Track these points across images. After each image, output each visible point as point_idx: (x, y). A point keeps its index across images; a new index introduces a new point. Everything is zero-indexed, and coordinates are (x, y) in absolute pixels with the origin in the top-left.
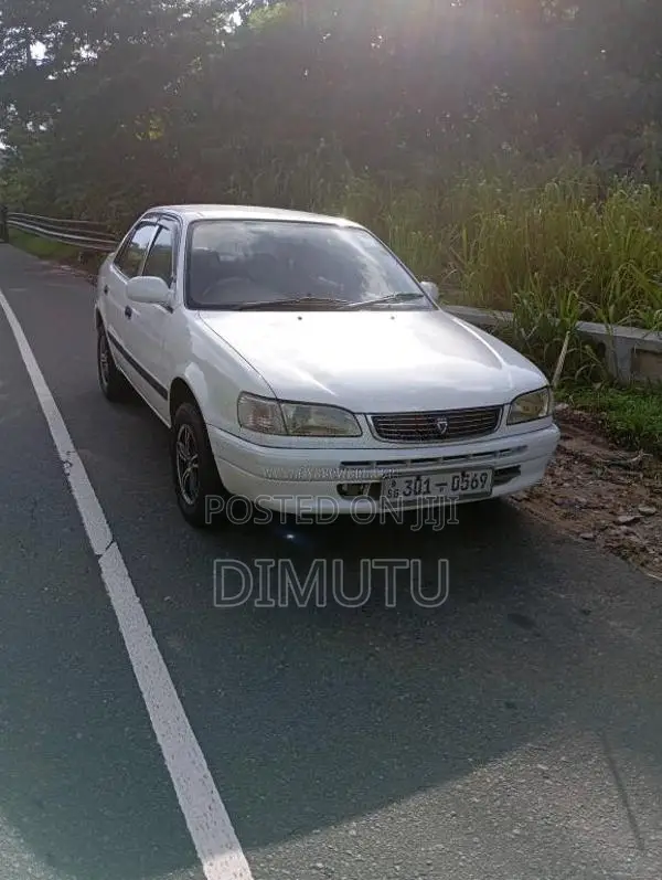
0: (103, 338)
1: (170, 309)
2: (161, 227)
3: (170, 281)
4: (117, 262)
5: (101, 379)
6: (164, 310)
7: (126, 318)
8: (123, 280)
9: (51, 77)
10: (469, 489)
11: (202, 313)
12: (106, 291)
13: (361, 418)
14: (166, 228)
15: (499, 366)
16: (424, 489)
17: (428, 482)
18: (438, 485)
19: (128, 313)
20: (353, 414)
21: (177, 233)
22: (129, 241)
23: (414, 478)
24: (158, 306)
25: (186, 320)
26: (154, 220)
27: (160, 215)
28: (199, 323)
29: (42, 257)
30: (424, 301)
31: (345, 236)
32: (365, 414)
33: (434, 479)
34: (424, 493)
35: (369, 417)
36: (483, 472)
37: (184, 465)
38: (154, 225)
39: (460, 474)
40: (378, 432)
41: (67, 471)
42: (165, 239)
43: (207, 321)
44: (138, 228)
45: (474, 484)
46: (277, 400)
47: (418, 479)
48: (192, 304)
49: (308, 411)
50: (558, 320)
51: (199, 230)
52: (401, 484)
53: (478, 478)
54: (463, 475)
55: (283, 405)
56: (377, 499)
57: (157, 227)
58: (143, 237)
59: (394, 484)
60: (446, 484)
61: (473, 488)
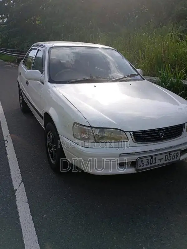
0: (21, 92)
1: (43, 83)
2: (39, 50)
3: (42, 71)
4: (23, 64)
5: (20, 105)
6: (41, 83)
7: (27, 85)
8: (26, 70)
9: (6, 5)
10: (172, 159)
11: (56, 85)
12: (20, 74)
13: (128, 134)
14: (40, 50)
15: (178, 105)
16: (154, 162)
17: (155, 158)
18: (159, 160)
19: (27, 83)
20: (124, 132)
21: (44, 52)
22: (28, 55)
23: (150, 158)
24: (39, 82)
25: (48, 88)
26: (36, 48)
27: (38, 46)
28: (54, 89)
29: (5, 61)
30: (139, 77)
31: (103, 52)
32: (130, 132)
33: (158, 157)
34: (154, 163)
35: (132, 133)
36: (177, 152)
37: (50, 147)
38: (36, 49)
39: (168, 154)
40: (135, 139)
41: (6, 145)
42: (40, 55)
43: (58, 88)
44: (30, 51)
45: (173, 158)
46: (90, 127)
47: (152, 157)
48: (51, 81)
49: (103, 131)
50: (176, 80)
51: (53, 51)
52: (145, 161)
53: (175, 155)
54: (169, 154)
55: (93, 129)
56: (135, 167)
57: (37, 50)
58: (32, 54)
59: (142, 161)
60: (162, 159)
61: (173, 159)
